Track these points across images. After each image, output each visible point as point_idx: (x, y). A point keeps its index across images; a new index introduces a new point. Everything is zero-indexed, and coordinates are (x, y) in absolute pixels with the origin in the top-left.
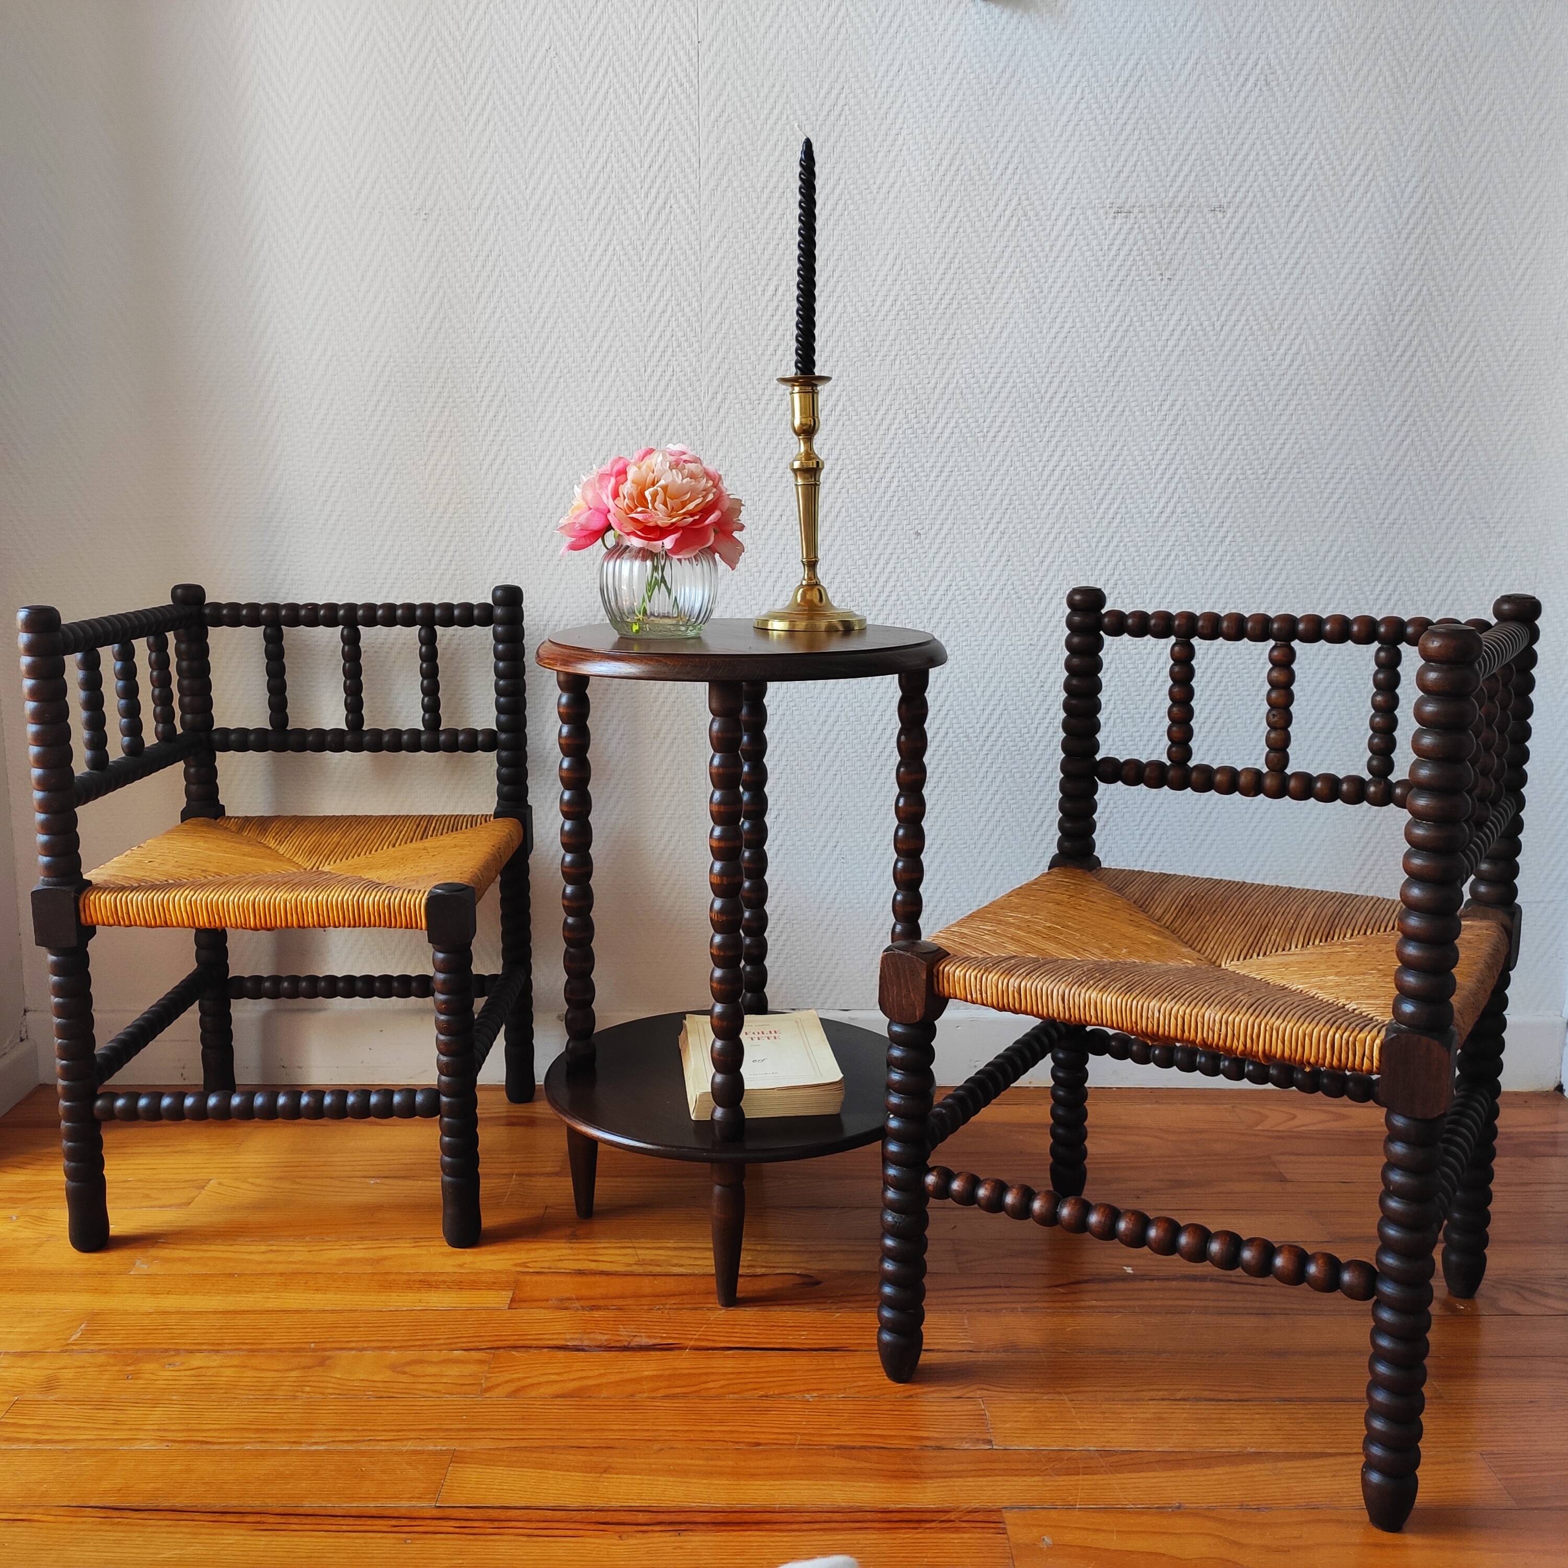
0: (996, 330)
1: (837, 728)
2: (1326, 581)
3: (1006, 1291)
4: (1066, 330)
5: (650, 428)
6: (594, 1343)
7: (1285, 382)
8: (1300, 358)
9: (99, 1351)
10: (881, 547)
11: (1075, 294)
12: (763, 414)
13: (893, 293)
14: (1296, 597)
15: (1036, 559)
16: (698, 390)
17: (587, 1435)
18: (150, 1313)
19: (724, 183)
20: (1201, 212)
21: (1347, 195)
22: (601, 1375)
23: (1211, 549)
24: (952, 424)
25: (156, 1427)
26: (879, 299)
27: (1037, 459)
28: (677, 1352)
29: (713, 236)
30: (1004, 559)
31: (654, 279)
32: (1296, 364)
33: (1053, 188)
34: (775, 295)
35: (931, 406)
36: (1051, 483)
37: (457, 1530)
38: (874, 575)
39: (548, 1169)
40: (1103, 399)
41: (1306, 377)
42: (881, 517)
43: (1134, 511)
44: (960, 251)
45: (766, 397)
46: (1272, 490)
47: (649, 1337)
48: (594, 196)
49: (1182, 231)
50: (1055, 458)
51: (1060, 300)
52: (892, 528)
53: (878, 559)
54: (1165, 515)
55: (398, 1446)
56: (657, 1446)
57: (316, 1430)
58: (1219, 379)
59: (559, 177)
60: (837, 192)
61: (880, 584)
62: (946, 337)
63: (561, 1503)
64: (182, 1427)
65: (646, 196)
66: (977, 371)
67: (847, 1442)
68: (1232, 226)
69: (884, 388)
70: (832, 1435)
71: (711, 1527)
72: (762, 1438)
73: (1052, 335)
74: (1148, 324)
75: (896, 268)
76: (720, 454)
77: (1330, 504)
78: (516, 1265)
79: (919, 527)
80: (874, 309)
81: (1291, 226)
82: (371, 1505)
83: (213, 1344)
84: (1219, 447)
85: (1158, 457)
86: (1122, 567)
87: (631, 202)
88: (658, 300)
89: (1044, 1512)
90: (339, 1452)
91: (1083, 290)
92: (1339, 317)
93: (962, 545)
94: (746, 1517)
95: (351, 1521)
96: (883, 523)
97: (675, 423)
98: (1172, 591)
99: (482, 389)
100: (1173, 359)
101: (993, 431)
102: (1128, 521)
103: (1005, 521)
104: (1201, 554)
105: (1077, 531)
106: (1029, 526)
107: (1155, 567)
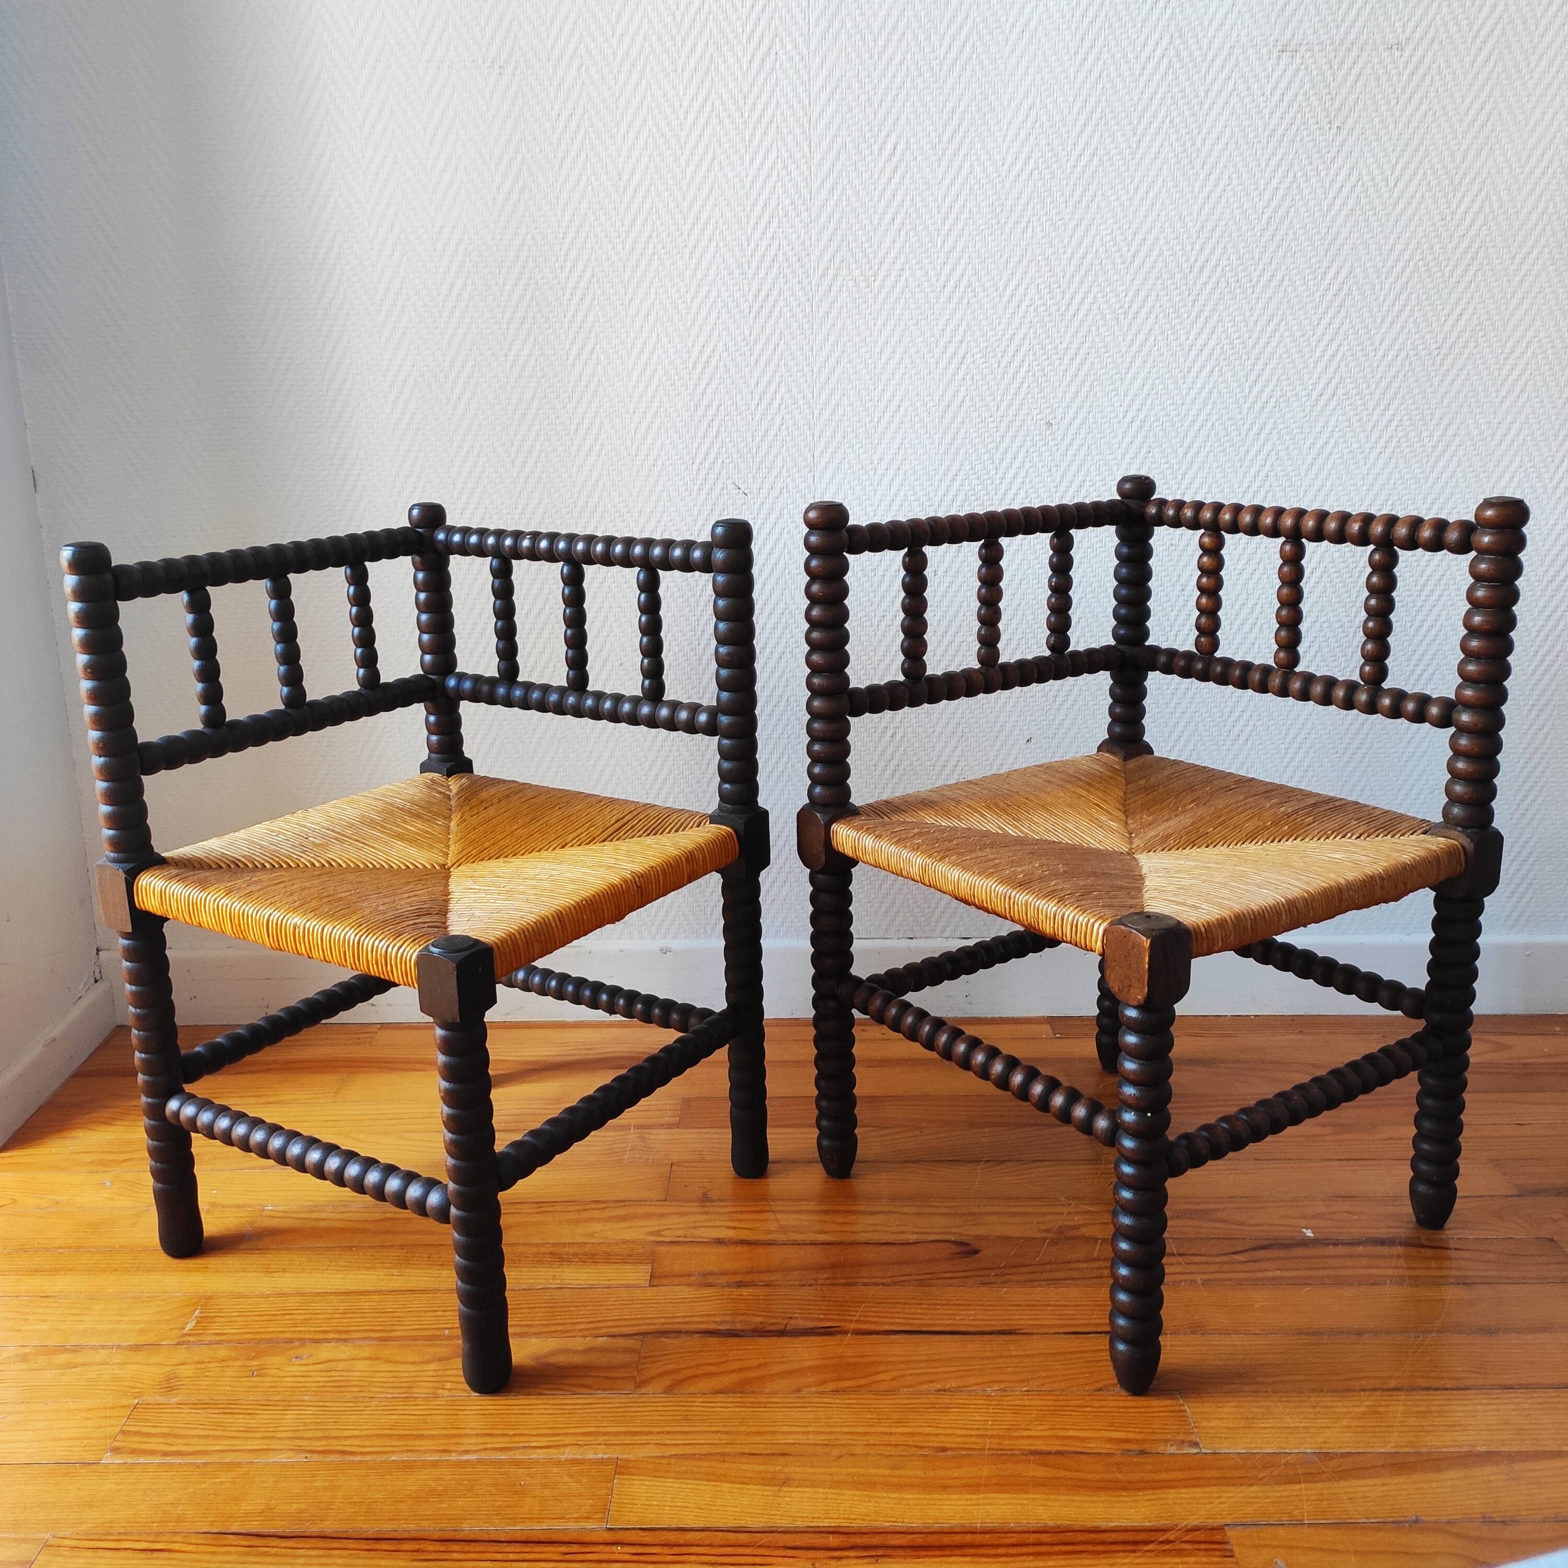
0: (1142, 191)
1: (958, 639)
2: (1501, 468)
3: (1179, 1259)
4: (1220, 188)
5: (754, 310)
6: (746, 1327)
7: (1463, 245)
8: (1481, 216)
9: (218, 1343)
10: (1008, 438)
11: (1232, 147)
12: (879, 292)
13: (1026, 150)
14: (1467, 487)
16: (808, 265)
17: (755, 1439)
18: (268, 1296)
19: (837, 25)
20: (1377, 50)
21: (1541, 28)
22: (760, 1366)
23: (1375, 435)
24: (1090, 298)
25: (291, 1435)
26: (1010, 157)
27: (1183, 338)
28: (839, 1337)
29: (823, 87)
30: (1144, 451)
31: (757, 138)
32: (1477, 225)
33: (1210, 24)
34: (893, 154)
35: (1067, 279)
36: (1198, 365)
37: (635, 1558)
38: (1001, 472)
39: (667, 1120)
40: (1260, 267)
41: (1488, 239)
42: (1009, 406)
43: (1289, 394)
44: (1104, 99)
45: (882, 273)
46: (1445, 367)
47: (806, 1319)
48: (689, 43)
49: (1355, 72)
50: (1204, 336)
51: (1214, 154)
52: (1021, 418)
53: (1006, 453)
54: (1324, 398)
55: (554, 1454)
56: (836, 1452)
57: (465, 1435)
58: (1391, 242)
59: (650, 21)
60: (965, 31)
61: (1007, 481)
62: (1085, 200)
63: (742, 1523)
64: (319, 1434)
65: (749, 41)
66: (1119, 238)
67: (1040, 1446)
68: (1410, 67)
69: (1014, 260)
70: (1023, 1437)
71: (909, 1552)
72: (948, 1442)
73: (1205, 194)
74: (1314, 180)
75: (1031, 120)
76: (832, 338)
77: (1509, 383)
78: (651, 1233)
79: (1051, 416)
80: (1005, 168)
81: (1477, 65)
82: (538, 1528)
83: (340, 1332)
84: (1389, 320)
85: (1319, 332)
86: (1274, 457)
87: (732, 48)
88: (763, 163)
89: (1271, 1529)
90: (492, 1463)
91: (1241, 141)
92: (1527, 170)
93: (1098, 436)
94: (946, 1540)
95: (517, 1547)
96: (1011, 412)
97: (781, 303)
98: (1329, 483)
99: (567, 269)
100: (1340, 220)
101: (1135, 306)
102: (1283, 405)
103: (1145, 408)
104: (1363, 441)
105: (1225, 418)
106: (1173, 413)
107: (1311, 457)
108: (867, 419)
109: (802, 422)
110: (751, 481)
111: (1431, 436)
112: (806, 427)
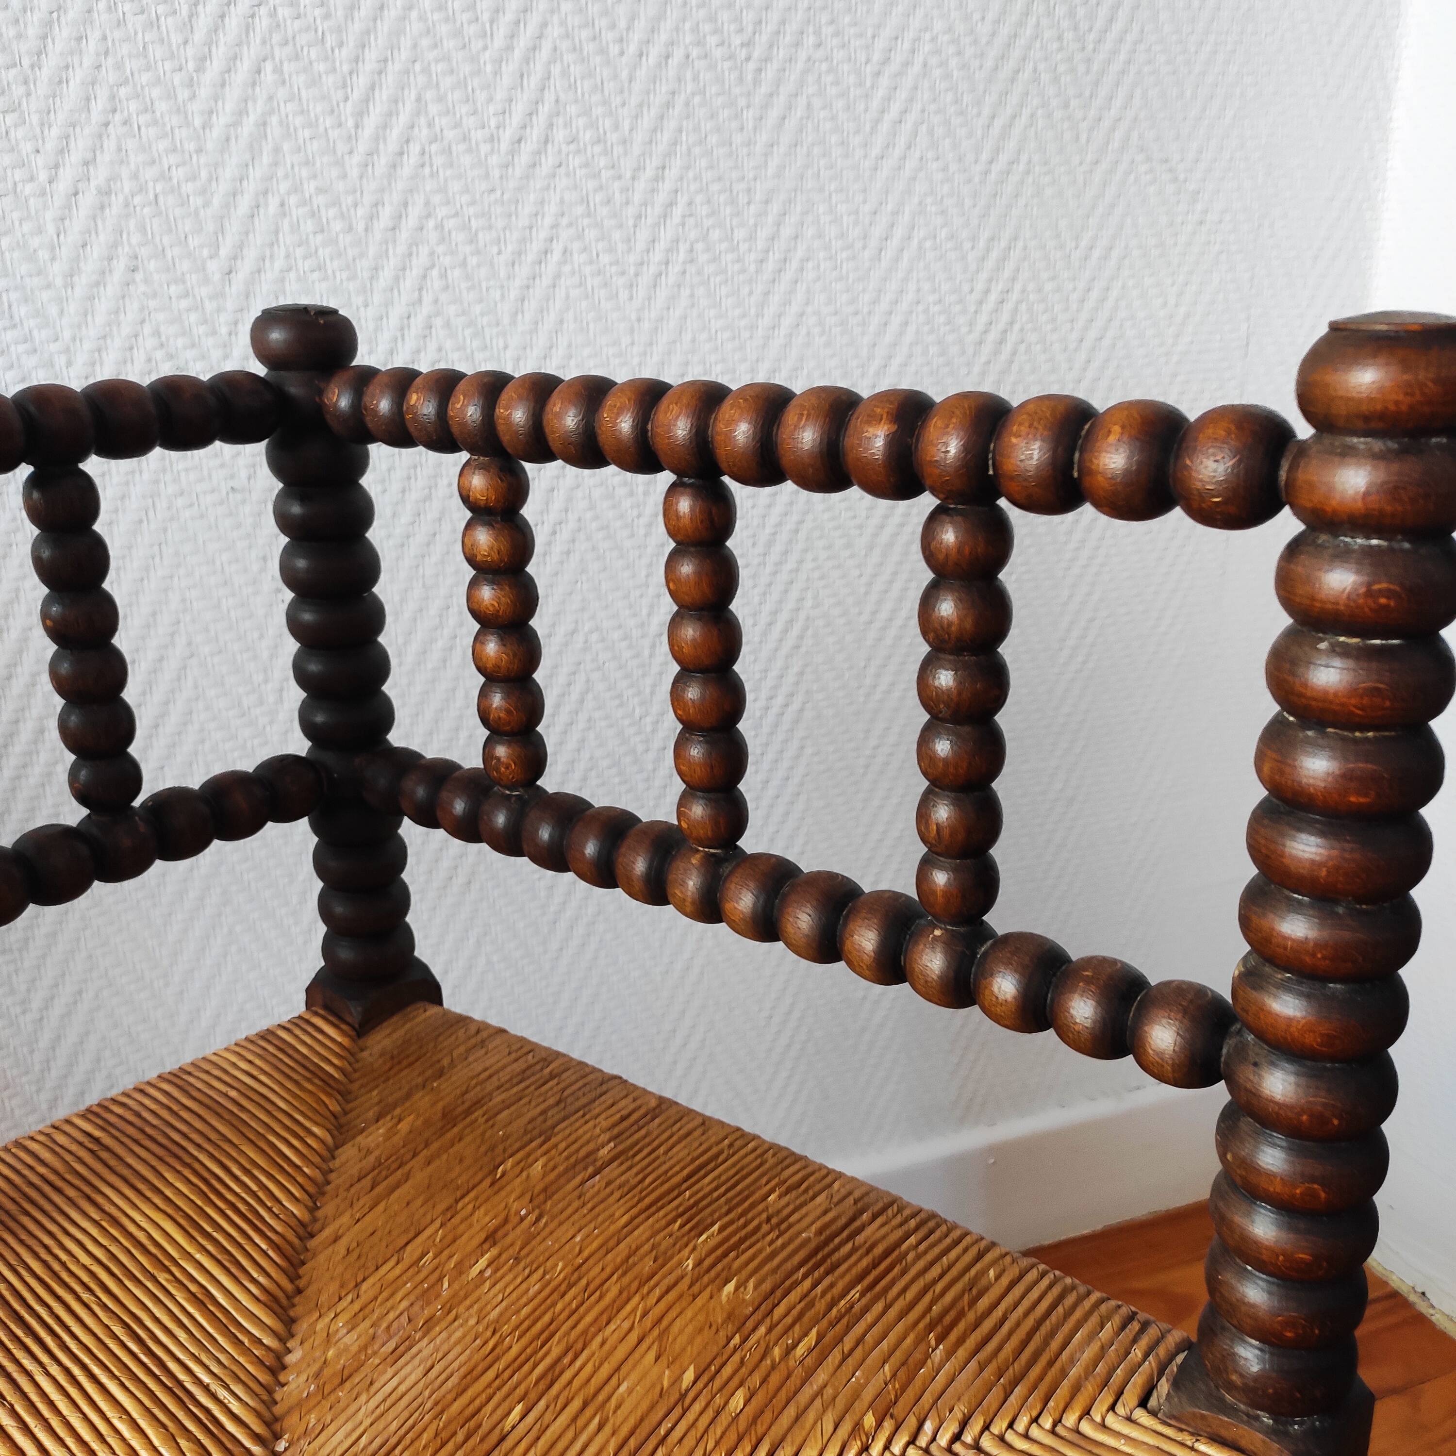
15: (213, 266)
23: (643, 236)
30: (120, 265)
36: (220, 53)
43: (449, 135)
46: (764, 89)
54: (528, 147)
77: (885, 127)
86: (437, 284)
102: (438, 161)
103: (105, 158)
104: (621, 247)
106: (178, 174)
107: (518, 282)
111: (751, 238)
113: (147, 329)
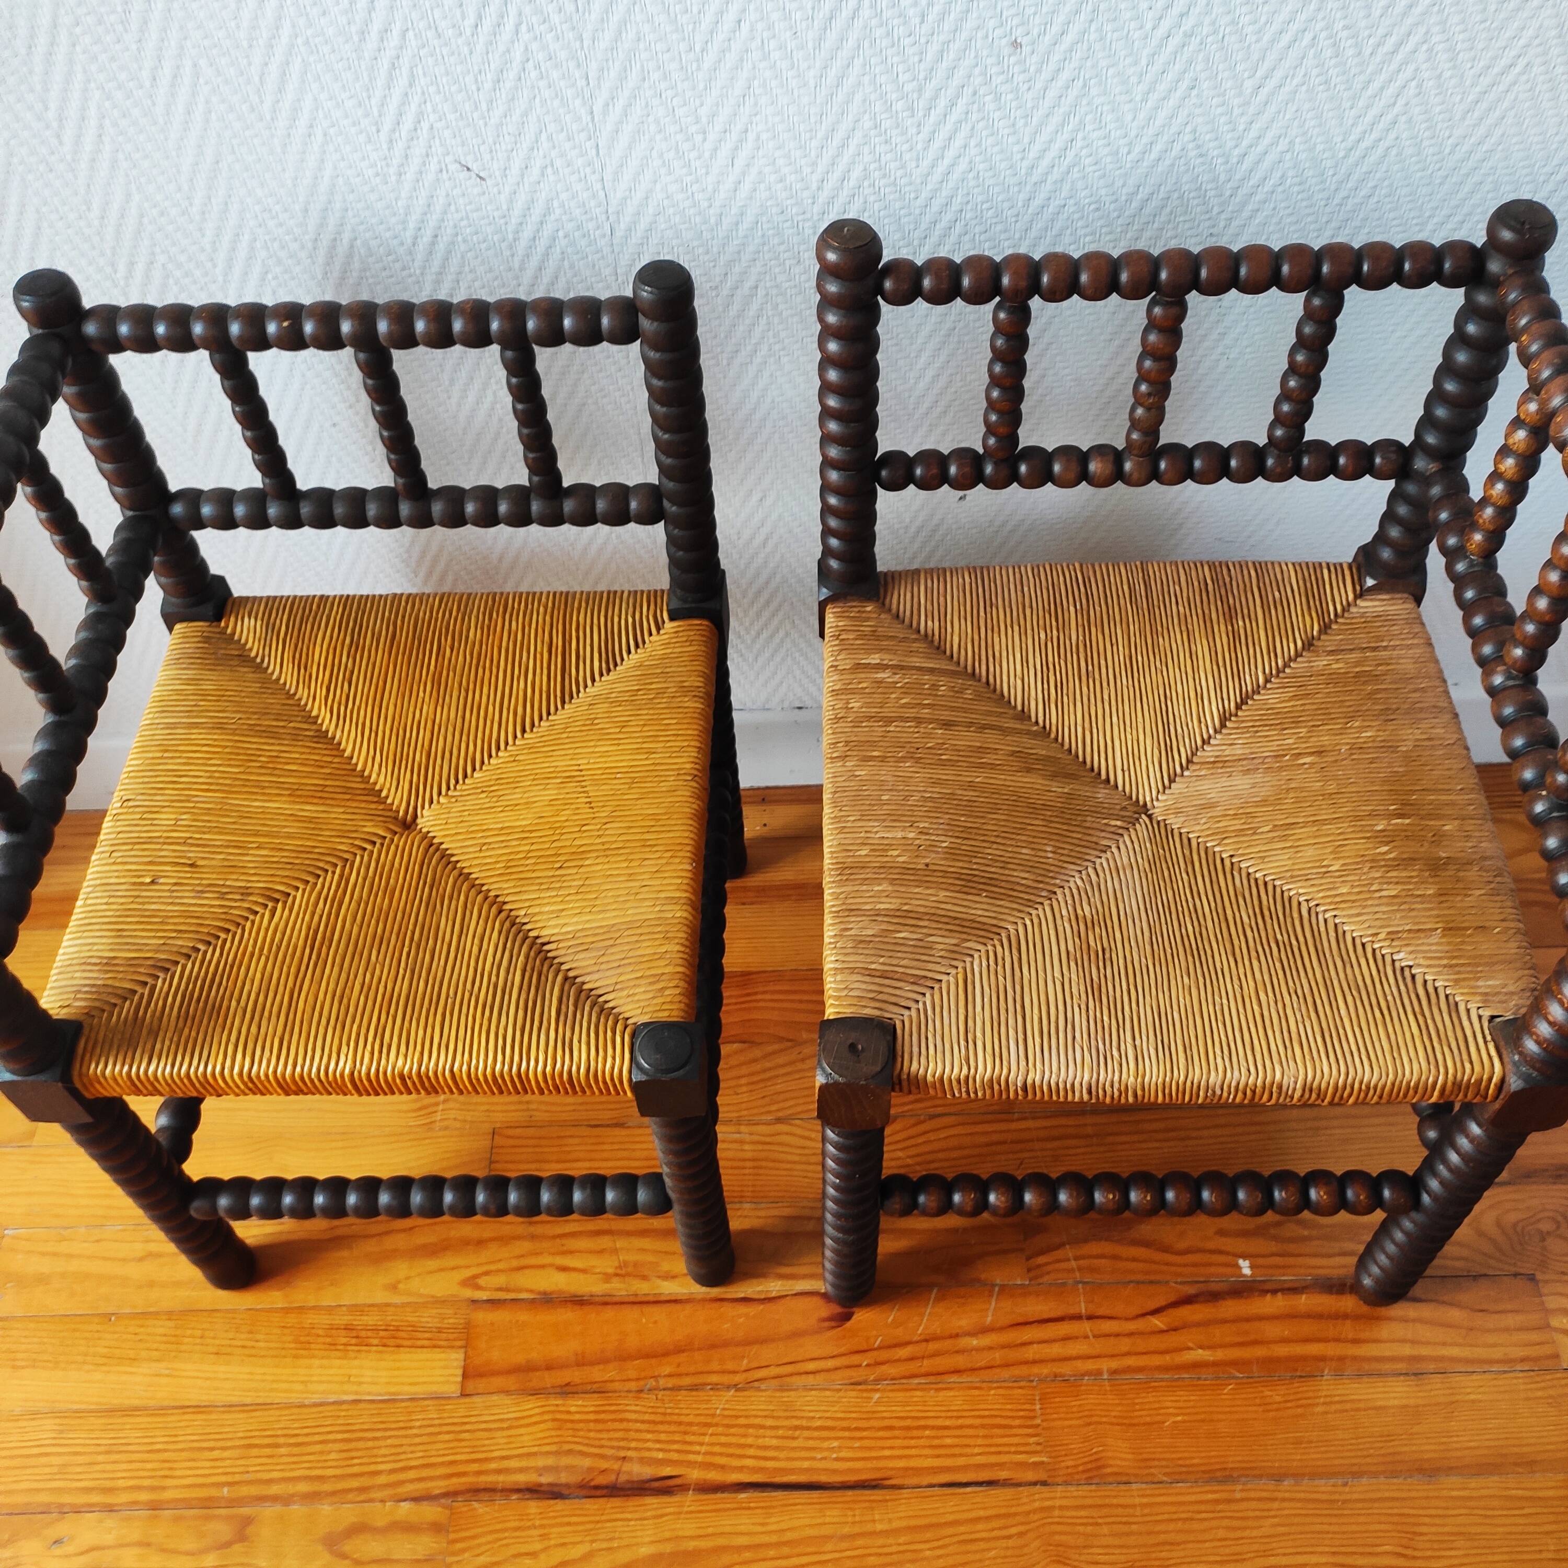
6: (572, 1477)
10: (940, 74)
22: (586, 1556)
28: (678, 1497)
30: (1184, 85)
38: (926, 130)
42: (944, 14)
47: (642, 1461)
52: (964, 35)
78: (465, 1283)
86: (1413, 92)
93: (1103, 63)
96: (947, 26)
105: (1339, 25)
106: (1245, 20)
107: (1478, 89)
108: (683, 47)
109: (563, 55)
110: (487, 157)
112: (572, 64)
113: (1189, 128)
